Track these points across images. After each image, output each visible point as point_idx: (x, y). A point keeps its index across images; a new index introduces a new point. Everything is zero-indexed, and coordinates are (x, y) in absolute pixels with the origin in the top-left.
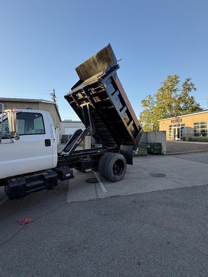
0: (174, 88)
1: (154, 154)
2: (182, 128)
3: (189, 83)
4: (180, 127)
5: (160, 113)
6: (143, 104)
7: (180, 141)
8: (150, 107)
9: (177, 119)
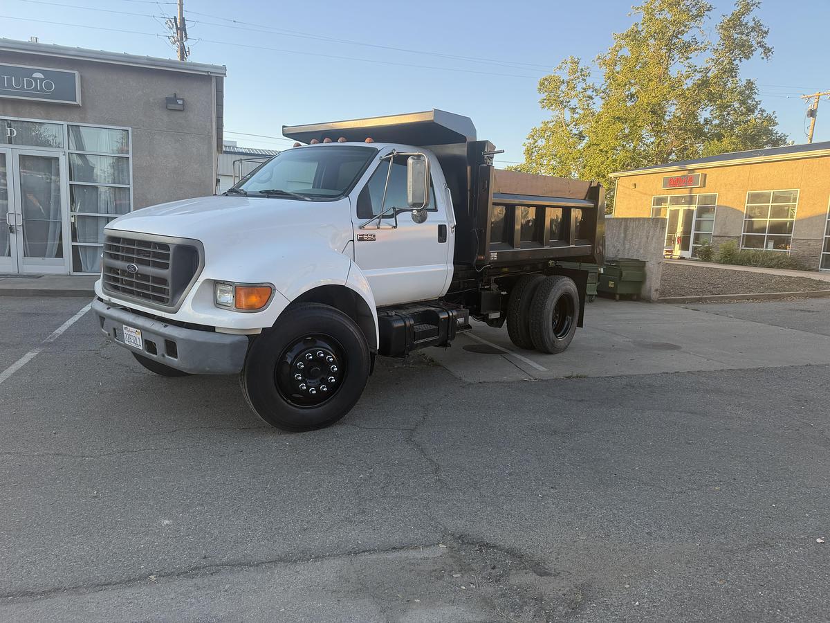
0: (686, 38)
1: (618, 297)
2: (702, 211)
3: (748, 19)
4: (694, 207)
5: (613, 143)
6: (544, 96)
7: (689, 260)
8: (573, 110)
9: (686, 173)
